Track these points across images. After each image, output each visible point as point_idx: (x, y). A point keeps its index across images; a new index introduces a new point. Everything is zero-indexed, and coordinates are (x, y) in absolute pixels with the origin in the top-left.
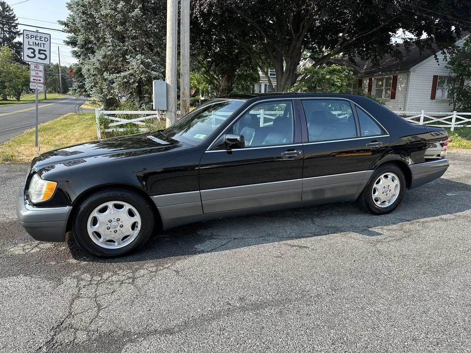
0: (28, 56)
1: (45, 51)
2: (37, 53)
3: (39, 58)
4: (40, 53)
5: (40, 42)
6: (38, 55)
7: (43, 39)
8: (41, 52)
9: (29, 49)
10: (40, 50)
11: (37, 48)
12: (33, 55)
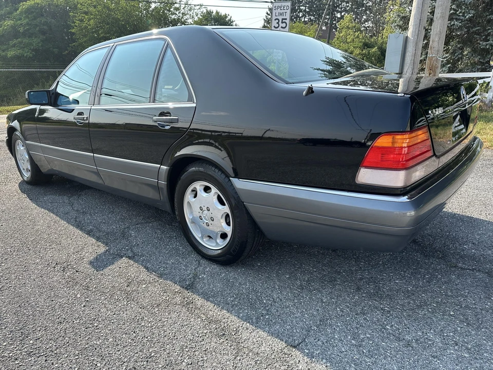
0: (274, 27)
1: (286, 19)
2: (280, 23)
3: (282, 27)
4: (282, 23)
5: (283, 11)
6: (281, 25)
7: (285, 8)
8: (284, 21)
9: (275, 20)
10: (283, 19)
11: (280, 18)
12: (277, 25)
